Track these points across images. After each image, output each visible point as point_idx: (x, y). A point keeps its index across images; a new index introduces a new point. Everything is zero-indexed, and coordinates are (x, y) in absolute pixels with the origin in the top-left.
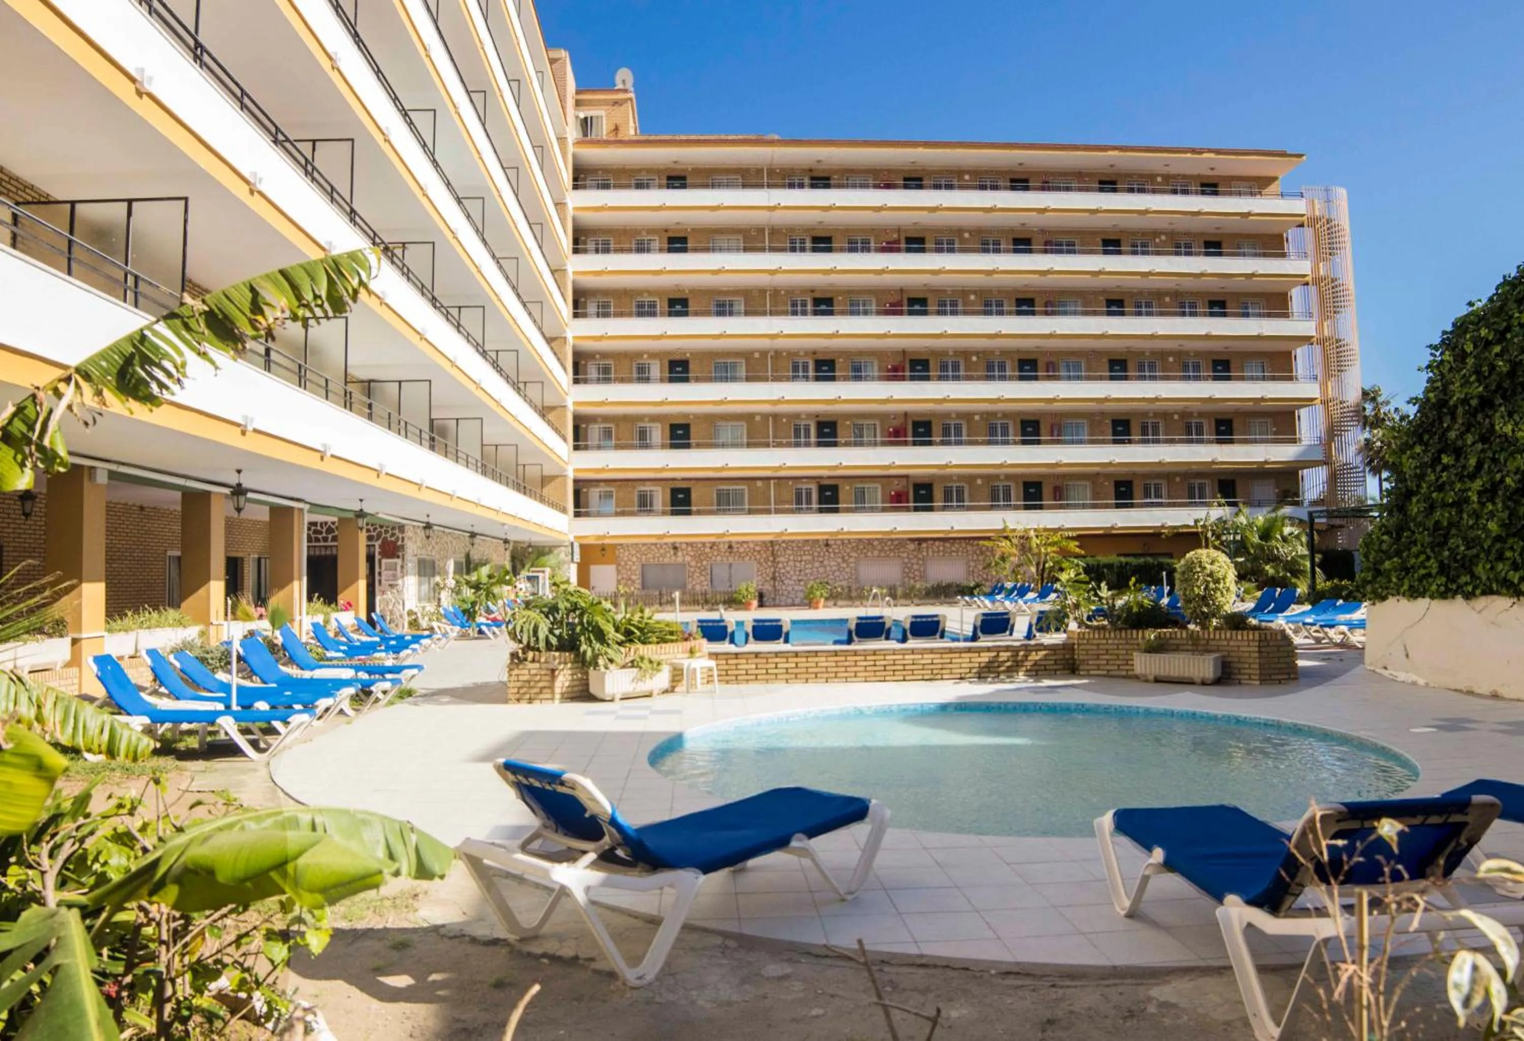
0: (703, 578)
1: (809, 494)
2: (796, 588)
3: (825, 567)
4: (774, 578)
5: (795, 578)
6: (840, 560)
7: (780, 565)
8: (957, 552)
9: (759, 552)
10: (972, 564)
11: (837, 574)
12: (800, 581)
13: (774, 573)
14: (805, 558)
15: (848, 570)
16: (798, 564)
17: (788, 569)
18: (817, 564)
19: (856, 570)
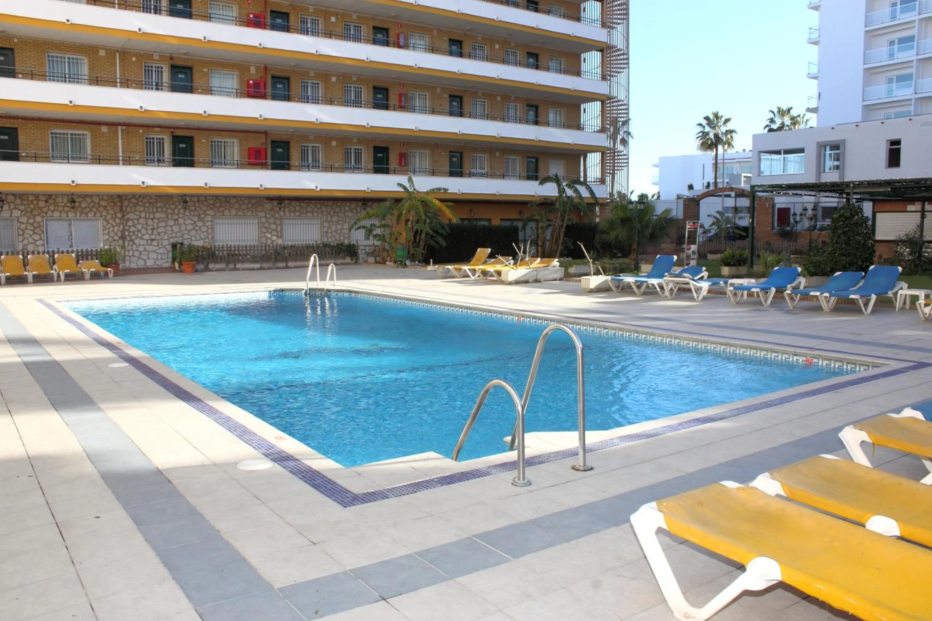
0: (36, 237)
1: (161, 143)
2: (149, 248)
3: (179, 225)
4: (123, 238)
5: (147, 237)
6: (196, 219)
7: (130, 223)
8: (312, 213)
9: (105, 207)
10: (326, 224)
11: (193, 233)
12: (152, 240)
13: (123, 231)
14: (157, 215)
15: (204, 229)
16: (150, 222)
17: (139, 227)
18: (171, 223)
19: (213, 228)
